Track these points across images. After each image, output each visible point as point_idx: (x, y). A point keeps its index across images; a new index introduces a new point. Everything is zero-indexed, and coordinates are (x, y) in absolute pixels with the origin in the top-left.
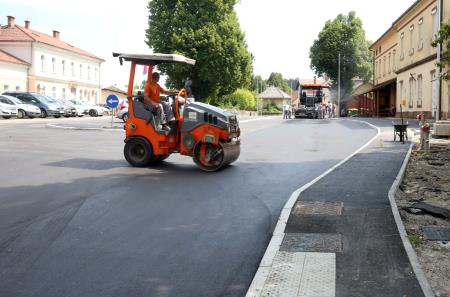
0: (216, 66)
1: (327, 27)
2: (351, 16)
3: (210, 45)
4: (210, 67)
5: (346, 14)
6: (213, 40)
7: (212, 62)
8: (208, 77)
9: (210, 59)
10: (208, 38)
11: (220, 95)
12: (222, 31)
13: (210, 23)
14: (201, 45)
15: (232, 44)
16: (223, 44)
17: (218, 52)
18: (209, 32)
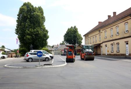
1: (68, 30)
2: (75, 27)
3: (39, 34)
4: (39, 41)
5: (73, 27)
6: (40, 32)
7: (39, 39)
10: (38, 32)
13: (38, 27)
14: (36, 34)
15: (45, 34)
17: (41, 36)
18: (38, 30)
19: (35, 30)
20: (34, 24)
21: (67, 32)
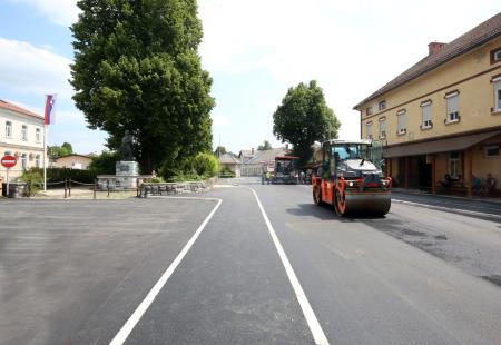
0: (173, 115)
1: (289, 93)
2: (313, 84)
3: (163, 82)
4: (163, 116)
5: (307, 83)
6: (168, 75)
7: (166, 108)
8: (161, 131)
9: (163, 104)
10: (161, 73)
11: (179, 159)
12: (181, 66)
13: (164, 54)
14: (149, 81)
15: (196, 85)
16: (183, 85)
17: (174, 94)
18: (162, 64)
19: (147, 60)
20: (146, 41)
21: (284, 101)
